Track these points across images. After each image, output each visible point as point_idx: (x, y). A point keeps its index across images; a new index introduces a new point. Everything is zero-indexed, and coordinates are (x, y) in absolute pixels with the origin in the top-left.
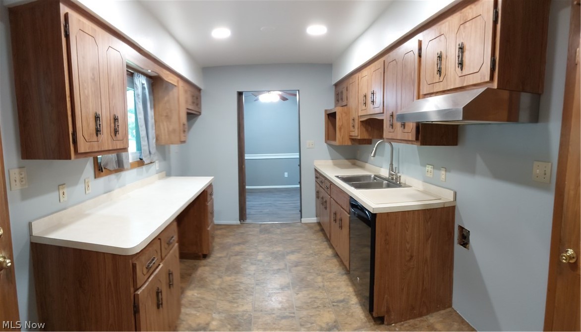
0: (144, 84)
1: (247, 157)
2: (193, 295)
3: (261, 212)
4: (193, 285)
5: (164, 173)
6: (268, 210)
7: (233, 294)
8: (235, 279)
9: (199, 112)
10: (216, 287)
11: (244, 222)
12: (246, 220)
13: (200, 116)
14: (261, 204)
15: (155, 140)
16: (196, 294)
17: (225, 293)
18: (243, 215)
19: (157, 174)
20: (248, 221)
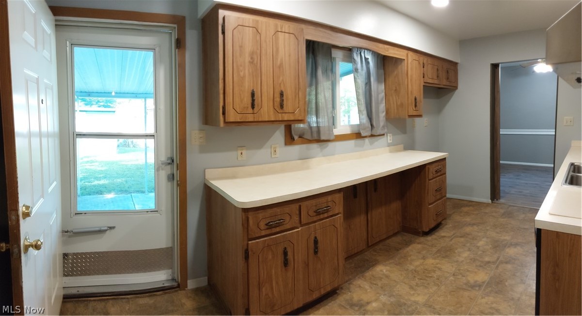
0: (368, 59)
1: (502, 132)
2: (381, 271)
3: (521, 192)
4: (393, 261)
5: (402, 146)
6: (528, 191)
7: (421, 279)
8: (437, 264)
9: (455, 87)
10: (412, 267)
11: (497, 202)
12: (500, 199)
13: (457, 91)
14: (527, 184)
15: (385, 113)
16: (385, 271)
17: (415, 277)
18: (495, 193)
19: (388, 146)
20: (502, 201)
